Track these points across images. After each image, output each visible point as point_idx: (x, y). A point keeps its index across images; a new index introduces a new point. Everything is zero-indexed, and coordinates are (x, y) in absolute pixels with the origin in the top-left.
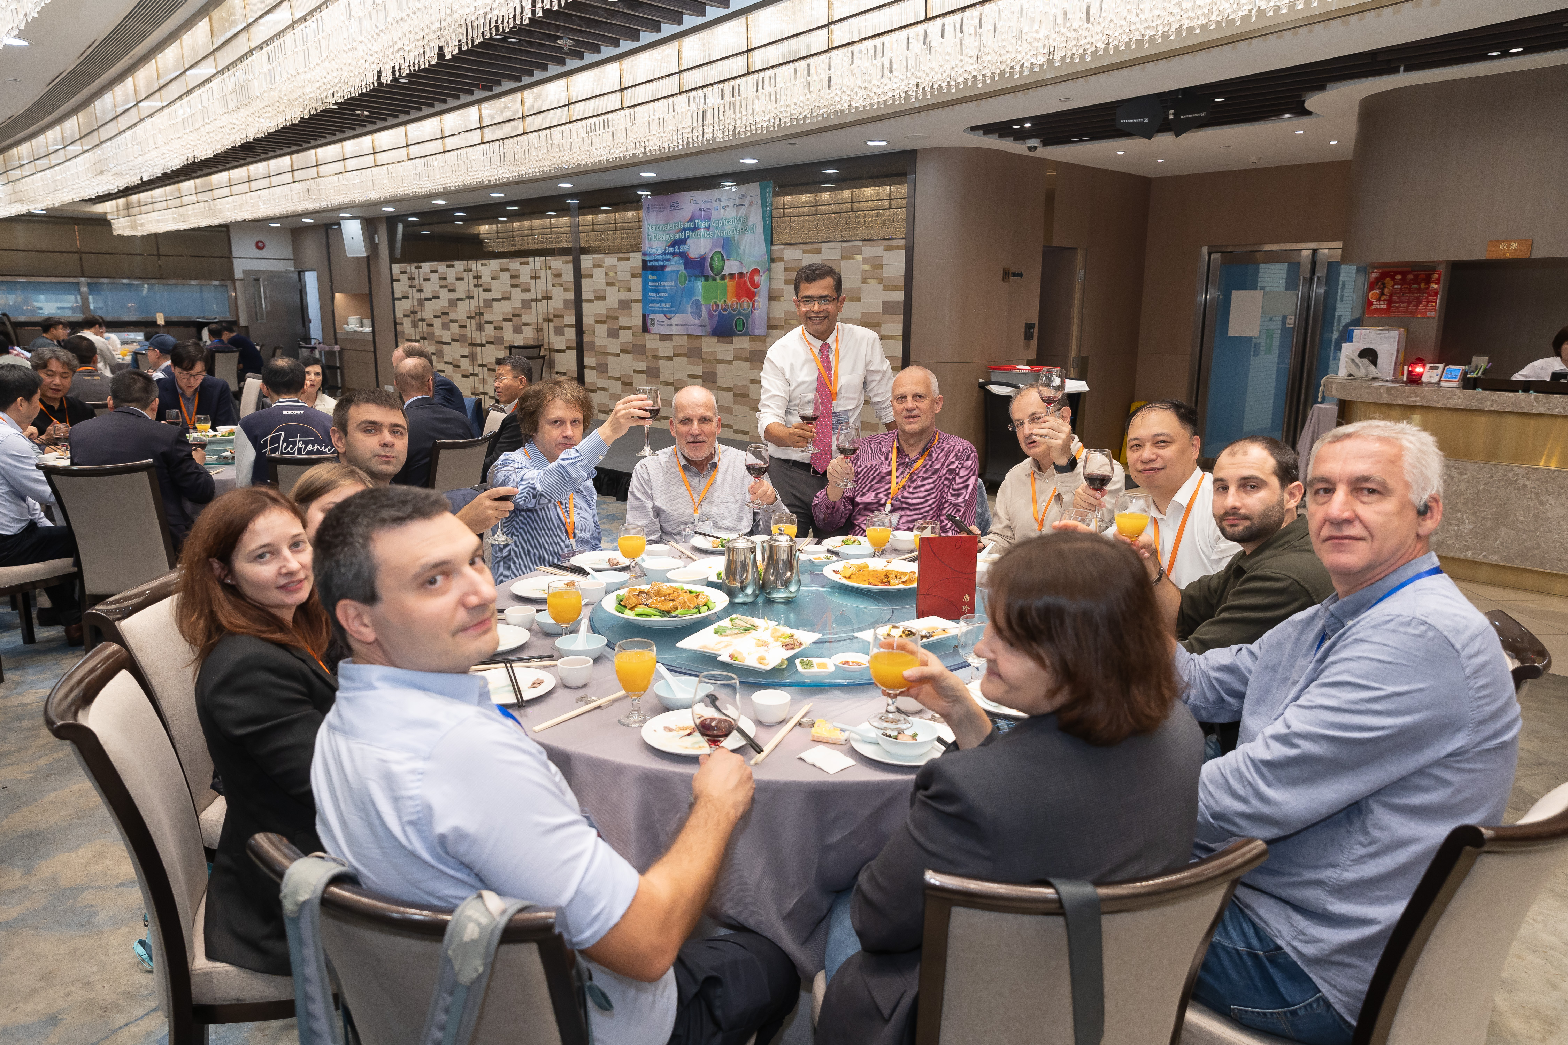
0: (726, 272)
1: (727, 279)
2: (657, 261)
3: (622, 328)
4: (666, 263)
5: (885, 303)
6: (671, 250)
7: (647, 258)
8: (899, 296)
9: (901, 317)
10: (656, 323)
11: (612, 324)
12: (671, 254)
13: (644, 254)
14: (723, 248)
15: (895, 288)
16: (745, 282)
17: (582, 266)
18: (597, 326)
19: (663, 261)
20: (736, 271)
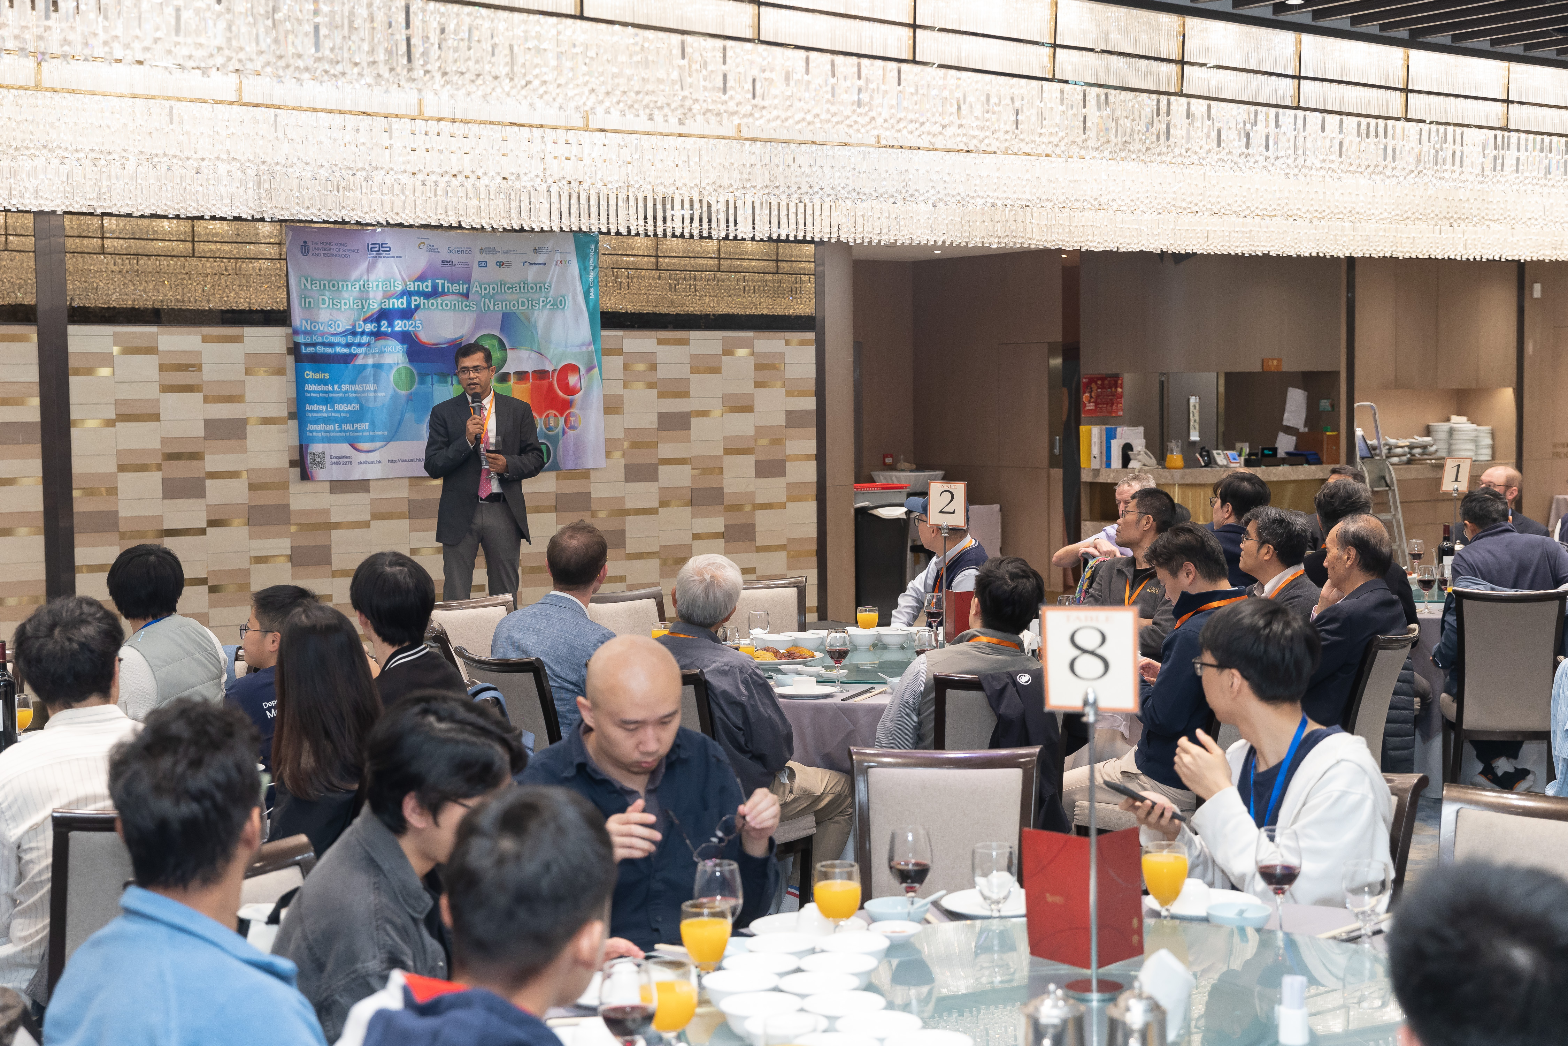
0: (510, 367)
1: (513, 379)
2: (331, 345)
3: (212, 475)
4: (354, 350)
5: (789, 413)
6: (370, 327)
7: (301, 339)
8: (810, 404)
9: (813, 431)
10: (327, 460)
11: (181, 470)
12: (371, 334)
13: (296, 332)
14: (502, 330)
15: (802, 394)
16: (551, 385)
17: (71, 348)
18: (122, 476)
19: (349, 345)
20: (529, 367)
